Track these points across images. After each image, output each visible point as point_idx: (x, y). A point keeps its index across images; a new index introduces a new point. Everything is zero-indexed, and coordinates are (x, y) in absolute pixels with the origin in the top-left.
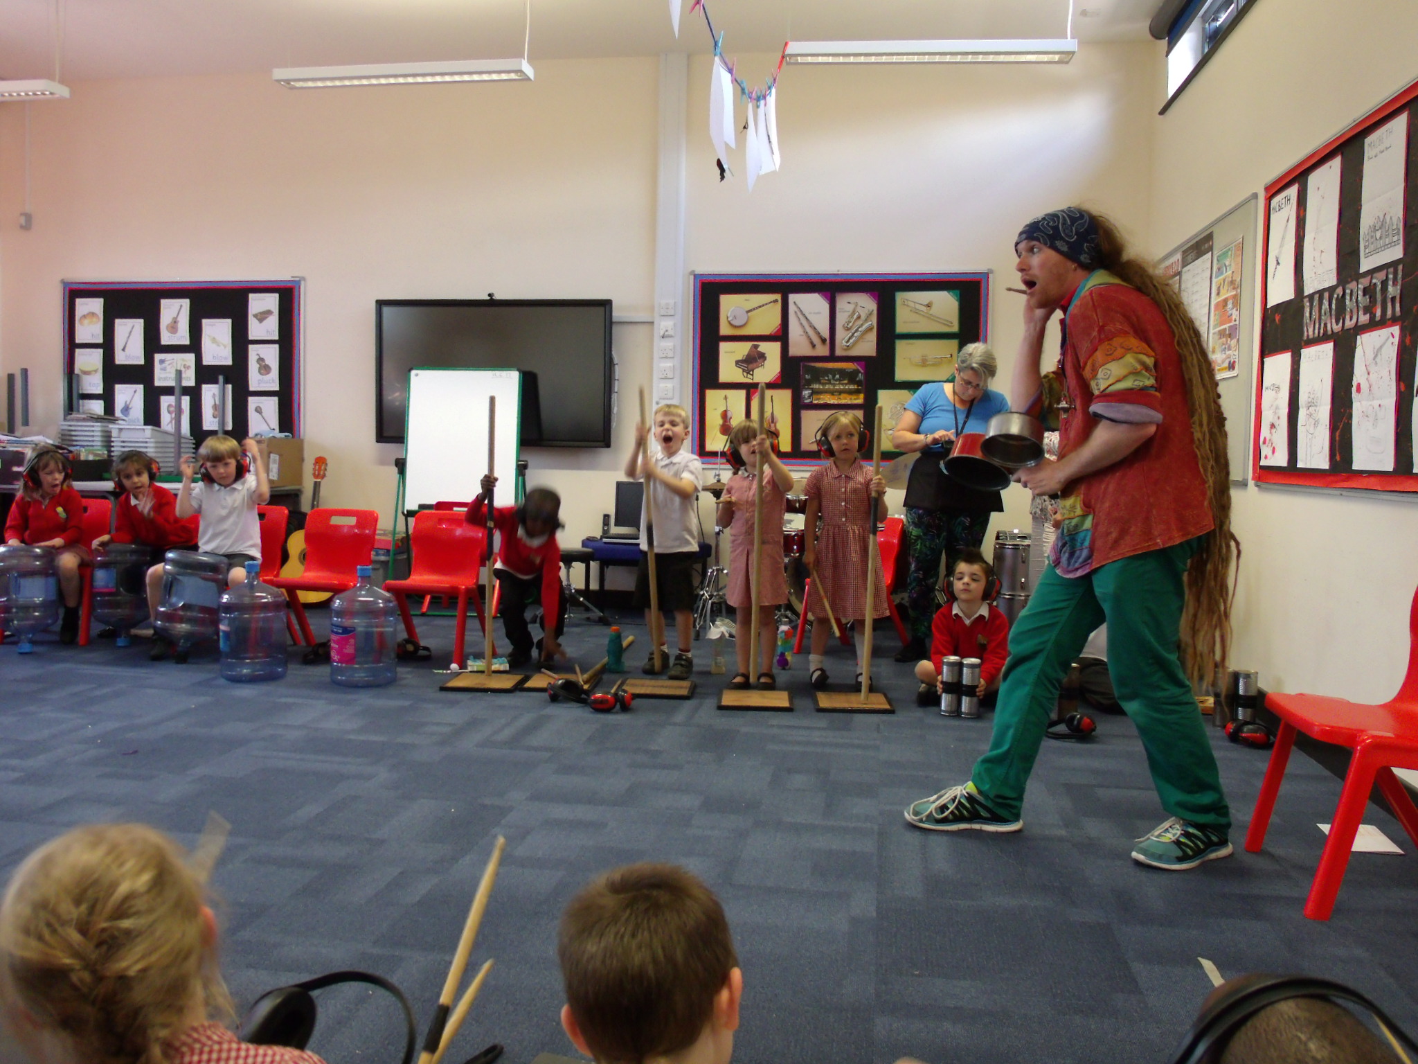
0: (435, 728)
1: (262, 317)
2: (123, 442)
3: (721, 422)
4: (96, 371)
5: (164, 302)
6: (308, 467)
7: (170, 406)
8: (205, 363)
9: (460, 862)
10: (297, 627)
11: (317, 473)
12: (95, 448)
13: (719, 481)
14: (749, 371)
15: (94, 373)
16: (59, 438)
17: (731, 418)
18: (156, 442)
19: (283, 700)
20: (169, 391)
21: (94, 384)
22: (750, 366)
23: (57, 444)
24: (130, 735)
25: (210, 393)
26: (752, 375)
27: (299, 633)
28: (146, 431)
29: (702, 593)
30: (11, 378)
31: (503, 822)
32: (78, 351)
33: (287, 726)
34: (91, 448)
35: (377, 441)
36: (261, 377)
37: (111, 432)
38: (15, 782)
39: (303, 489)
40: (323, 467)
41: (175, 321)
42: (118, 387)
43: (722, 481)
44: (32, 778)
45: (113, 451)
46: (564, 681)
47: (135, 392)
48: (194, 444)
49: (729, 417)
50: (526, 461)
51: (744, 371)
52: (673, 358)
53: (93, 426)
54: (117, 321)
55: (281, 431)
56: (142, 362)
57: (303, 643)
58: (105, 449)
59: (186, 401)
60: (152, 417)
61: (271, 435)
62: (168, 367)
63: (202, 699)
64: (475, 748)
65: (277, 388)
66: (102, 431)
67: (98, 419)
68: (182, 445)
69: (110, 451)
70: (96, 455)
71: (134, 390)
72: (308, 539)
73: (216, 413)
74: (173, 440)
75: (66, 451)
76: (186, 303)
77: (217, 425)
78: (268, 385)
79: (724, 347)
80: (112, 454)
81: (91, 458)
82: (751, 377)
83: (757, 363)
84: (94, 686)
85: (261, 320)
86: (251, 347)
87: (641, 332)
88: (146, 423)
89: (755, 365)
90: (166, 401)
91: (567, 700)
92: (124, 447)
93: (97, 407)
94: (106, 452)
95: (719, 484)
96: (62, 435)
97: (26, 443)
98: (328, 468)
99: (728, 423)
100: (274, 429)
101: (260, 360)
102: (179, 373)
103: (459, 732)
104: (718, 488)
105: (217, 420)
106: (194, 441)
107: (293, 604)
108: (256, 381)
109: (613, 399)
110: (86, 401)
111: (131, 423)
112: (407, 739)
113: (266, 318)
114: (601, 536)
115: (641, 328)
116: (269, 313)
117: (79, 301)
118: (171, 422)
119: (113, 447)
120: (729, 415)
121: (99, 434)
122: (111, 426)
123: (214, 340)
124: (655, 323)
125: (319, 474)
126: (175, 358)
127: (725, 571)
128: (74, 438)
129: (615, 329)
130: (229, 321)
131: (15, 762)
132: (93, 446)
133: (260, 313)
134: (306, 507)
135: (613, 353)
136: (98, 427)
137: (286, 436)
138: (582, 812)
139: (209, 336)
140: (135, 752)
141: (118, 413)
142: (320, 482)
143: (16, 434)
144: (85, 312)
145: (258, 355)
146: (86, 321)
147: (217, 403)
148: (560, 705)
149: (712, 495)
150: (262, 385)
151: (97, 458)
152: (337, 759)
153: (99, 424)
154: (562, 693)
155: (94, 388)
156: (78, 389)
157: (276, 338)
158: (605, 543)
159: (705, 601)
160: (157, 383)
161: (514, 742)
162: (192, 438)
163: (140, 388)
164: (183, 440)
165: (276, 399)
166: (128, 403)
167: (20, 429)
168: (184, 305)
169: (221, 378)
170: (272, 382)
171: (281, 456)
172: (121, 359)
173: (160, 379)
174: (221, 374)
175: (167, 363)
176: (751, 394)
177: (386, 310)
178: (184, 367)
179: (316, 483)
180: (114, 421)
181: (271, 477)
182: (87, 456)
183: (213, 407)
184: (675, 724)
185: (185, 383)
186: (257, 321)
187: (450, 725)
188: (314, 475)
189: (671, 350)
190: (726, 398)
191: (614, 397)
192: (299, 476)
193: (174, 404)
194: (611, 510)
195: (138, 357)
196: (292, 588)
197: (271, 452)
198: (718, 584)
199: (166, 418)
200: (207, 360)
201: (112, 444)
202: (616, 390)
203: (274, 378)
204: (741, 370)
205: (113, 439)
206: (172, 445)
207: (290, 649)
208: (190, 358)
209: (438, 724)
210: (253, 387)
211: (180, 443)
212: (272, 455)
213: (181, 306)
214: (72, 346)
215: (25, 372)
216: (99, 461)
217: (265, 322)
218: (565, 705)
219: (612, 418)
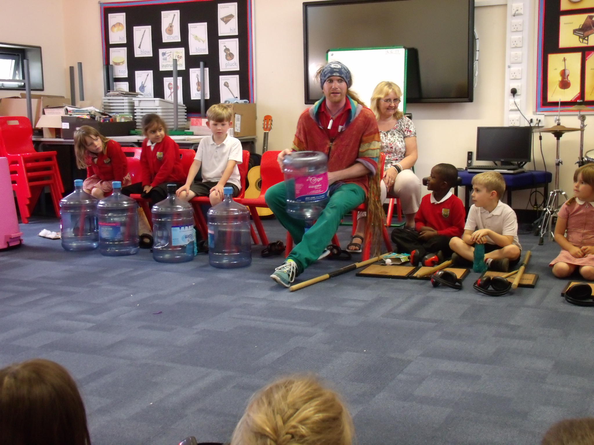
0: (352, 303)
1: (227, 19)
2: (142, 109)
3: (560, 79)
4: (123, 62)
5: (163, 13)
6: (260, 123)
7: (170, 84)
8: (191, 54)
9: (377, 397)
10: (256, 232)
11: (265, 127)
12: (125, 114)
13: (559, 124)
14: (584, 38)
15: (122, 63)
16: (103, 108)
17: (568, 75)
18: (162, 109)
19: (251, 281)
20: (169, 74)
21: (122, 71)
22: (586, 33)
23: (101, 112)
24: (156, 301)
25: (195, 74)
26: (587, 40)
27: (258, 236)
28: (155, 101)
29: (545, 209)
30: (72, 69)
31: (405, 371)
32: (111, 49)
33: (254, 299)
34: (123, 114)
35: (306, 103)
36: (227, 62)
37: (134, 103)
38: (90, 329)
39: (256, 138)
40: (269, 123)
41: (171, 26)
42: (137, 73)
43: (561, 125)
44: (100, 327)
45: (136, 116)
46: (443, 272)
47: (148, 75)
48: (185, 109)
49: (567, 74)
50: (411, 114)
51: (580, 37)
52: (522, 31)
53: (123, 99)
54: (135, 28)
55: (242, 98)
56: (151, 55)
57: (260, 243)
58: (131, 114)
59: (180, 79)
60: (159, 92)
61: (235, 101)
62: (168, 58)
63: (199, 279)
64: (382, 318)
65: (238, 69)
66: (129, 103)
67: (125, 95)
68: (179, 110)
69: (134, 116)
70: (125, 118)
71: (147, 74)
72: (262, 172)
73: (199, 88)
74: (173, 107)
75: (107, 116)
76: (177, 13)
77: (200, 96)
78: (232, 67)
79: (563, 19)
80: (135, 118)
81: (123, 120)
82: (586, 42)
83: (592, 31)
84: (131, 269)
85: (226, 22)
86: (220, 41)
87: (497, 12)
88: (155, 96)
89: (590, 32)
90: (167, 81)
91: (444, 286)
92: (142, 113)
93: (124, 86)
94: (132, 116)
95: (559, 126)
96: (105, 106)
97: (83, 111)
98: (273, 123)
99: (566, 80)
100: (237, 97)
101: (227, 50)
102: (175, 61)
103: (370, 306)
104: (558, 130)
105: (200, 92)
106: (186, 108)
107: (254, 217)
108: (224, 64)
109: (474, 66)
110: (117, 83)
111: (146, 97)
112: (334, 309)
113: (229, 20)
114: (466, 168)
115: (496, 10)
116: (231, 16)
117: (110, 15)
118: (171, 95)
119: (136, 113)
120: (567, 73)
121: (127, 104)
122: (134, 99)
123: (196, 38)
124: (508, 5)
125: (267, 127)
126: (172, 51)
127: (563, 193)
128: (112, 108)
129: (477, 12)
130: (205, 24)
131: (88, 317)
132: (123, 112)
133: (225, 17)
134: (259, 151)
135: (475, 30)
136: (126, 100)
137: (245, 102)
138: (461, 367)
139: (193, 35)
140: (161, 312)
141: (138, 90)
142: (268, 133)
143: (76, 107)
144: (114, 23)
145: (225, 46)
146: (115, 29)
147: (200, 81)
148: (440, 289)
149: (553, 135)
150: (228, 67)
151: (127, 121)
152: (288, 322)
153: (127, 98)
154: (442, 281)
155: (121, 74)
156: (113, 75)
157: (237, 34)
158: (470, 173)
159: (548, 215)
160: (161, 69)
161: (409, 314)
162: (184, 105)
163: (151, 72)
164: (179, 107)
165: (237, 77)
166: (143, 83)
167: (79, 102)
168: (176, 14)
169: (202, 64)
170: (234, 65)
171: (242, 115)
172: (138, 53)
173: (163, 66)
174: (201, 61)
175: (167, 55)
176: (586, 55)
177: (310, 9)
178: (178, 58)
179: (265, 133)
180: (136, 95)
181: (236, 131)
182: (121, 119)
183: (197, 84)
184: (528, 307)
185: (179, 68)
186: (224, 23)
187: (363, 301)
188: (264, 127)
189: (520, 25)
190: (565, 60)
191: (476, 64)
192: (254, 130)
193: (172, 83)
194: (474, 149)
195: (148, 52)
196: (253, 206)
197: (236, 113)
198: (558, 203)
199: (167, 92)
200: (193, 52)
201: (135, 111)
202: (477, 59)
203: (236, 62)
204: (578, 37)
205: (135, 108)
206: (172, 110)
207: (253, 247)
208: (182, 51)
209: (355, 300)
210: (222, 69)
211: (177, 109)
212: (236, 115)
213: (174, 15)
214: (107, 46)
215: (80, 64)
216: (128, 122)
217: (229, 23)
218: (444, 290)
219: (474, 79)
